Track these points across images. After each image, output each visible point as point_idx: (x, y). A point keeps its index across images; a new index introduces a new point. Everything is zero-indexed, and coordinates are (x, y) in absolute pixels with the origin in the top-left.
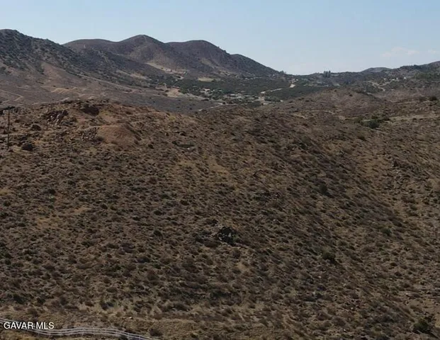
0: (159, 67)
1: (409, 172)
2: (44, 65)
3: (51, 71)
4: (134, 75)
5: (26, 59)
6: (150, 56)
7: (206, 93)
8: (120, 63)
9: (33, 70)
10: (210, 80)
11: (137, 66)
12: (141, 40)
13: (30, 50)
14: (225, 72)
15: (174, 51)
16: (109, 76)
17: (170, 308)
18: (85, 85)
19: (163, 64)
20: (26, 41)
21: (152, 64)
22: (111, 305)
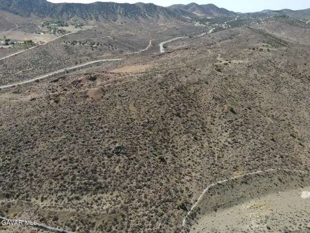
0: (196, 14)
2: (160, 15)
3: (161, 17)
4: (187, 17)
5: (154, 13)
6: (194, 10)
7: (207, 24)
8: (184, 13)
9: (156, 17)
10: (211, 18)
11: (189, 14)
12: (193, 4)
13: (156, 10)
14: (216, 15)
15: (202, 8)
16: (179, 18)
18: (170, 22)
19: (198, 13)
20: (155, 7)
21: (194, 13)
22: (46, 199)
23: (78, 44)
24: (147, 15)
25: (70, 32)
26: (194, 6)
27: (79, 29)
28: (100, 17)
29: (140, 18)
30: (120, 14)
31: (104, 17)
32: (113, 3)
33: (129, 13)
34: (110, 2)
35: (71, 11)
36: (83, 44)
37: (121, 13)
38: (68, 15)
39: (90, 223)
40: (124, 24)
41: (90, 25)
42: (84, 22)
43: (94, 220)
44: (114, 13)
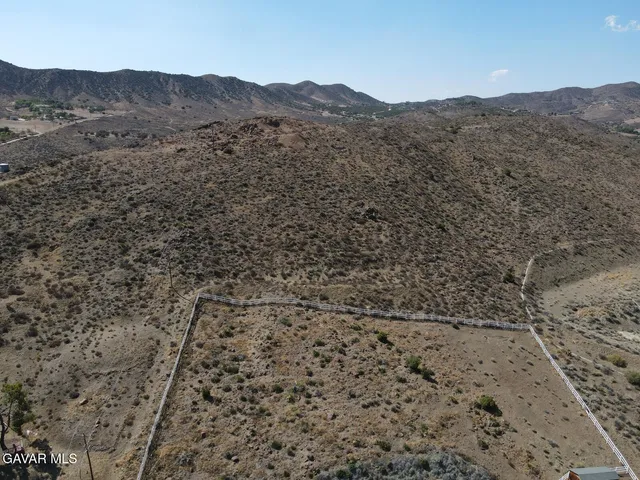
0: (317, 99)
1: (483, 163)
2: (252, 98)
3: (256, 101)
4: (304, 104)
5: (242, 94)
6: (312, 92)
7: (343, 114)
8: (296, 96)
9: (246, 100)
10: (346, 106)
11: (304, 98)
12: (307, 83)
13: (244, 89)
14: (353, 102)
15: (326, 90)
16: (289, 104)
17: (334, 275)
19: (320, 97)
20: (241, 83)
21: (313, 97)
22: (289, 275)
23: (111, 136)
24: (227, 98)
25: (82, 118)
26: (310, 86)
27: (97, 115)
28: (135, 97)
29: (216, 101)
30: (175, 93)
31: (144, 97)
32: (158, 74)
33: (192, 93)
34: (151, 72)
35: (70, 84)
36: (123, 136)
37: (177, 90)
38: (67, 91)
39: (384, 300)
40: (187, 110)
41: (120, 109)
42: (104, 105)
43: (389, 297)
44: (162, 92)
